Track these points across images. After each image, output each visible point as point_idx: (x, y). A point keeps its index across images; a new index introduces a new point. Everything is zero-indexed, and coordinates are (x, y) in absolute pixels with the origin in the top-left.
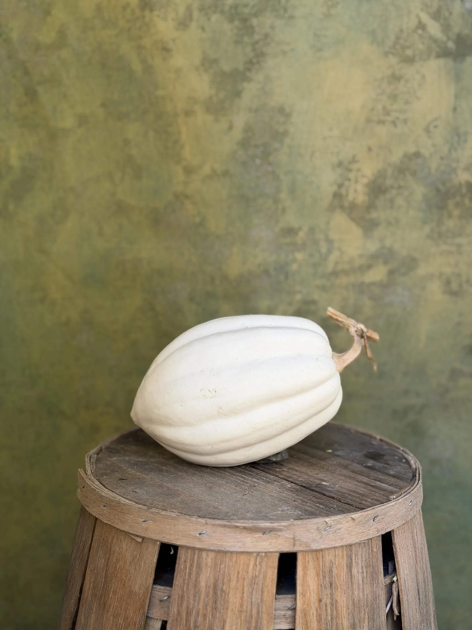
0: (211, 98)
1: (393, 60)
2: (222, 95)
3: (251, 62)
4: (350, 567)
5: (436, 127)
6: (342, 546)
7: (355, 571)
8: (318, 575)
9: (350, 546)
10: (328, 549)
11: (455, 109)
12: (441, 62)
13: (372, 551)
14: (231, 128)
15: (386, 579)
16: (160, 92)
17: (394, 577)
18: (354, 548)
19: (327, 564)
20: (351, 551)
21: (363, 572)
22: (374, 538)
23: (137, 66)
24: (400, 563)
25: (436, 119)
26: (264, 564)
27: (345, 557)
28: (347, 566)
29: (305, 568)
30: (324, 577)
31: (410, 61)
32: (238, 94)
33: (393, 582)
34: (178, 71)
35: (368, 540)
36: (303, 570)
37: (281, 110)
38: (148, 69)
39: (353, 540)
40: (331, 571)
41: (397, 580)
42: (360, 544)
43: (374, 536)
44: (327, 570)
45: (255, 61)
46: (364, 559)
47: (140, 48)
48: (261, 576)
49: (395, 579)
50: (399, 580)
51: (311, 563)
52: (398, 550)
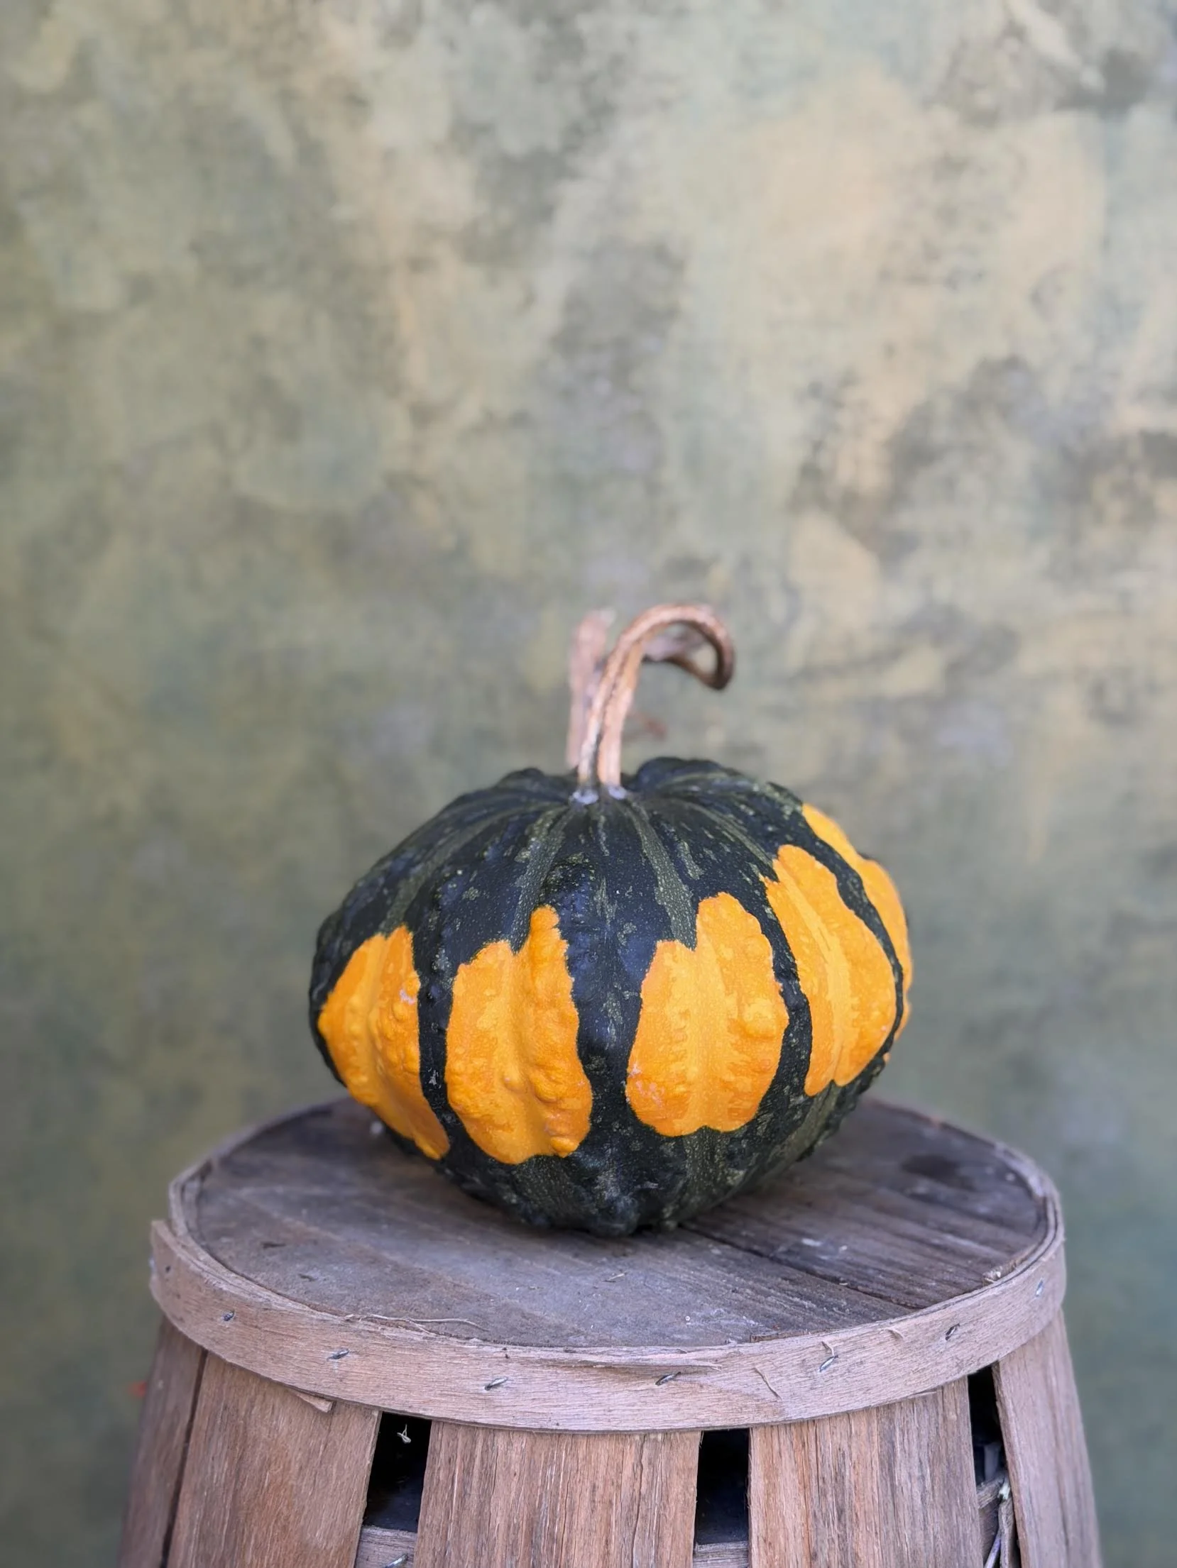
4: (888, 1464)
6: (867, 1409)
7: (901, 1474)
8: (806, 1486)
9: (889, 1407)
10: (830, 1418)
13: (945, 1418)
15: (982, 1493)
17: (1001, 1485)
18: (897, 1412)
19: (830, 1458)
20: (891, 1421)
21: (923, 1477)
22: (948, 1384)
24: (1017, 1448)
26: (661, 1462)
27: (875, 1438)
28: (881, 1463)
29: (771, 1471)
30: (823, 1493)
33: (999, 1501)
35: (934, 1390)
36: (767, 1476)
39: (898, 1391)
40: (839, 1477)
41: (1011, 1494)
42: (912, 1401)
43: (950, 1379)
44: (828, 1473)
46: (924, 1442)
48: (656, 1495)
49: (1005, 1491)
50: (1015, 1494)
51: (786, 1456)
52: (1011, 1414)
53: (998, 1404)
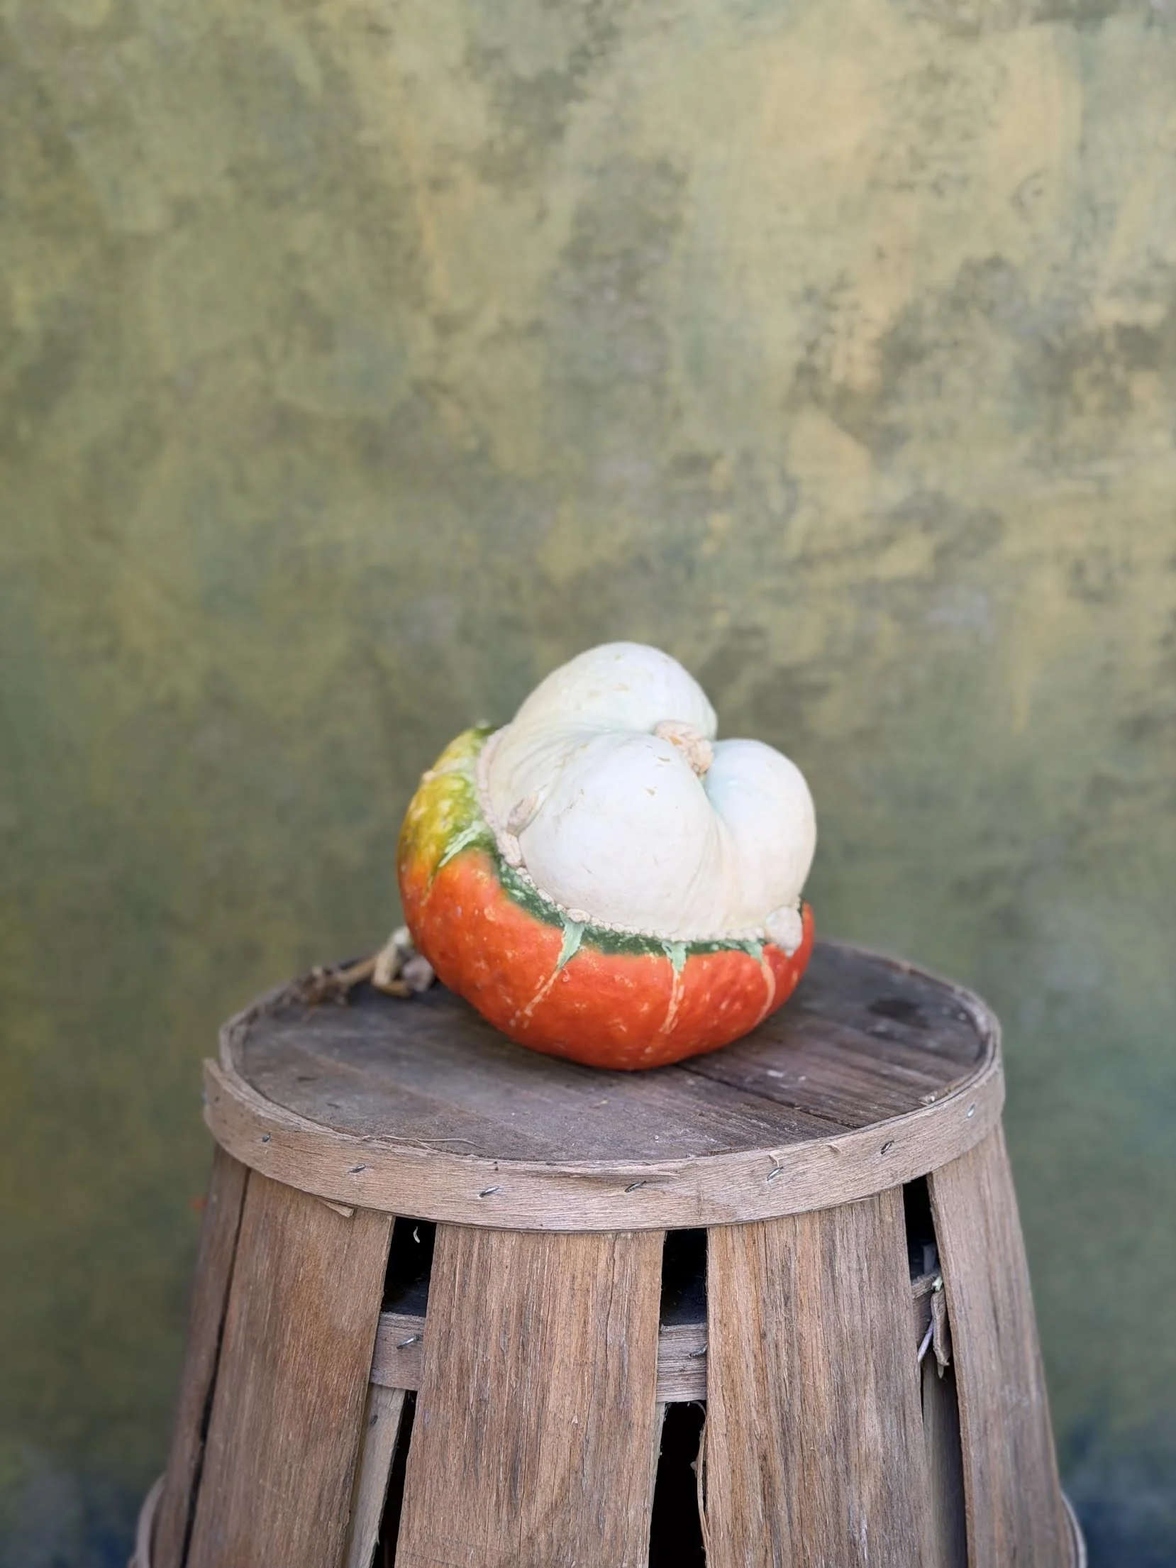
0: (490, 144)
1: (930, 33)
2: (518, 135)
3: (584, 52)
4: (829, 1258)
5: (1038, 192)
6: (809, 1212)
7: (841, 1267)
8: (756, 1277)
9: (830, 1210)
10: (777, 1219)
11: (1083, 148)
12: (1047, 31)
13: (881, 1221)
14: (542, 216)
15: (917, 1285)
16: (367, 136)
17: (935, 1279)
18: (837, 1215)
19: (778, 1254)
20: (832, 1222)
21: (861, 1270)
22: (885, 1191)
23: (309, 74)
24: (948, 1247)
25: (1036, 175)
26: (631, 1257)
27: (818, 1236)
28: (823, 1257)
29: (726, 1264)
30: (771, 1283)
31: (970, 32)
32: (556, 131)
33: (933, 1291)
34: (408, 81)
35: (871, 1196)
36: (722, 1268)
37: (663, 168)
38: (337, 80)
39: (837, 1196)
40: (785, 1268)
41: (943, 1286)
42: (851, 1206)
43: (886, 1187)
44: (776, 1266)
45: (593, 48)
46: (862, 1240)
47: (314, 28)
48: (627, 1284)
49: (937, 1284)
50: (947, 1286)
51: (738, 1253)
52: (943, 1218)
53: (932, 1210)
